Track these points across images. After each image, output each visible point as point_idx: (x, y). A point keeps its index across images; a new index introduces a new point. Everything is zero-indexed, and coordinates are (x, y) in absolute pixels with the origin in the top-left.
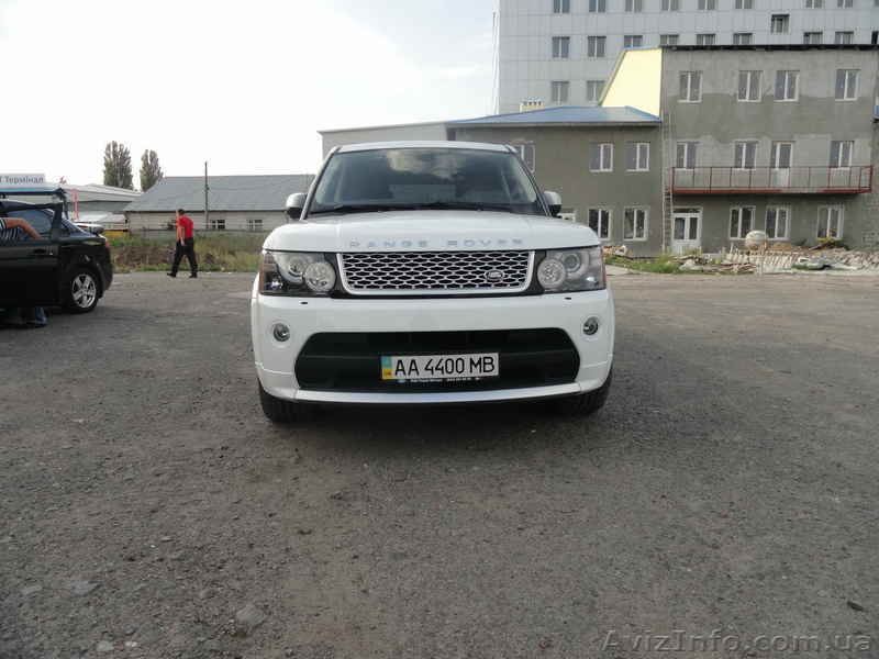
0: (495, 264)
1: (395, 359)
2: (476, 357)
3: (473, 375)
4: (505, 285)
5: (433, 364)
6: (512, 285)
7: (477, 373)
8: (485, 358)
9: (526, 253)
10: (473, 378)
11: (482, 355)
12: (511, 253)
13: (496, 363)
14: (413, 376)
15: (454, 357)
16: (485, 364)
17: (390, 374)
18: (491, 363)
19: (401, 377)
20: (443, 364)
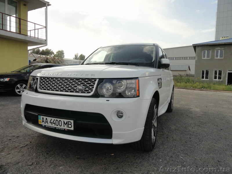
0: (82, 83)
1: (42, 117)
2: (66, 121)
3: (64, 128)
4: (85, 92)
5: (52, 121)
6: (87, 93)
7: (66, 127)
8: (68, 122)
9: (95, 79)
10: (65, 129)
11: (68, 121)
12: (89, 79)
13: (73, 124)
14: (46, 124)
15: (59, 120)
16: (69, 124)
17: (40, 122)
18: (71, 124)
19: (43, 124)
20: (55, 122)
